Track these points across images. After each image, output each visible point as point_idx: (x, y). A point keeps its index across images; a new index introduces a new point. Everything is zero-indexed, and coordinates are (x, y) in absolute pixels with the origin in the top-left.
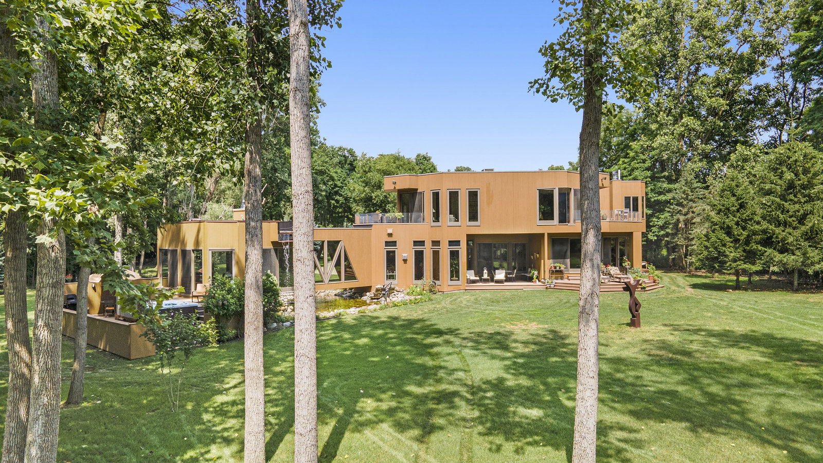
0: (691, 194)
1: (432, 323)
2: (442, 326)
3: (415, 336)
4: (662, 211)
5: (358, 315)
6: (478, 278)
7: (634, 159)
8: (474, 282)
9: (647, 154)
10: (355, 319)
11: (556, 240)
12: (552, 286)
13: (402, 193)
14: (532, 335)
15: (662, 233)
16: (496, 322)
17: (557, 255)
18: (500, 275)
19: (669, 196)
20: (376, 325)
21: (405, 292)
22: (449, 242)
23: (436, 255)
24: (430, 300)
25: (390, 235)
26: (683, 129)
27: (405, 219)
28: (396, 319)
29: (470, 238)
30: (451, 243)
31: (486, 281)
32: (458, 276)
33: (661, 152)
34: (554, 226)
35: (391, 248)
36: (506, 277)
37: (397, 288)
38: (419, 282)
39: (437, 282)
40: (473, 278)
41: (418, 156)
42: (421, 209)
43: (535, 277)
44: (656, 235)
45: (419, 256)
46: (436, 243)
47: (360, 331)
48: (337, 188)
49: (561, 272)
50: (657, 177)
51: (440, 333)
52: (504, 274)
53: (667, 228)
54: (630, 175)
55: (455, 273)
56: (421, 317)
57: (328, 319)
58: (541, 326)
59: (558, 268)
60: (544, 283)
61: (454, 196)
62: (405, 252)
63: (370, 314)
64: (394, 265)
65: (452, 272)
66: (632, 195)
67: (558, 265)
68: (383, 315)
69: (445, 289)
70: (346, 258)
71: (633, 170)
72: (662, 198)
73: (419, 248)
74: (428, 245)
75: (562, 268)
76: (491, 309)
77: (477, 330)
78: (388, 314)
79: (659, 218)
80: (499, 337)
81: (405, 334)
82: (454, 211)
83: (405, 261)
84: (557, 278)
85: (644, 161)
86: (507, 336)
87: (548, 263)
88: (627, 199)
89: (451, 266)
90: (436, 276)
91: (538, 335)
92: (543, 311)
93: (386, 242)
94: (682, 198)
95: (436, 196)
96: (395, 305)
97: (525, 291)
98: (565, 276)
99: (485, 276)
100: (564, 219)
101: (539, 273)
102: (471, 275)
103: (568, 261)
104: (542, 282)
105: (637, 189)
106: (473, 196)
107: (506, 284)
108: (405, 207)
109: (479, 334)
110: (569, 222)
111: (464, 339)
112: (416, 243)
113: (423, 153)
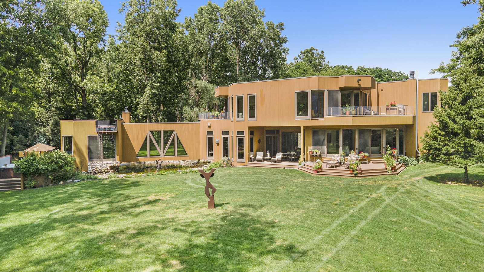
6: (264, 158)
8: (261, 160)
11: (315, 131)
13: (226, 98)
17: (316, 143)
25: (209, 127)
30: (239, 133)
31: (267, 160)
32: (243, 156)
34: (308, 120)
35: (210, 136)
39: (232, 159)
42: (229, 110)
59: (315, 154)
61: (240, 99)
62: (218, 138)
64: (212, 147)
66: (430, 91)
67: (316, 150)
69: (235, 164)
73: (226, 136)
75: (318, 154)
83: (218, 144)
88: (426, 95)
93: (207, 131)
96: (161, 174)
99: (268, 157)
103: (325, 148)
106: (252, 99)
110: (323, 117)
112: (224, 132)
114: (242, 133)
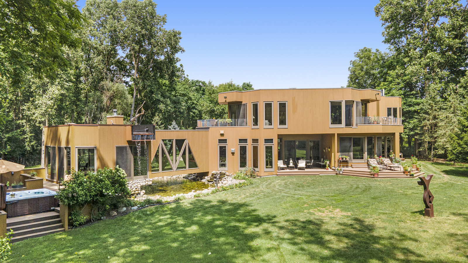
0: (434, 106)
1: (253, 208)
2: (262, 213)
3: (237, 224)
4: (411, 118)
5: (194, 199)
6: (286, 166)
7: (391, 82)
8: (283, 169)
9: (400, 78)
10: (191, 204)
11: (342, 138)
12: (341, 172)
13: (231, 105)
14: (340, 224)
15: (412, 133)
16: (306, 208)
17: (343, 150)
18: (302, 164)
19: (417, 108)
20: (206, 210)
21: (233, 176)
22: (265, 140)
23: (255, 149)
24: (251, 184)
25: (222, 135)
26: (428, 60)
27: (233, 123)
28: (223, 202)
29: (280, 137)
30: (267, 141)
31: (292, 168)
32: (271, 165)
33: (411, 77)
34: (342, 129)
35: (223, 145)
36: (306, 165)
37: (227, 173)
38: (243, 169)
39: (256, 169)
40: (282, 166)
41: (244, 84)
42: (244, 116)
43: (327, 165)
44: (408, 135)
45: (243, 150)
46: (255, 141)
47: (192, 216)
48: (194, 105)
49: (346, 162)
50: (408, 95)
51: (259, 220)
52: (305, 163)
53: (416, 129)
54: (389, 93)
55: (269, 163)
56: (243, 201)
57: (169, 203)
58: (345, 214)
59: (344, 159)
60: (335, 170)
61: (268, 106)
62: (233, 147)
63: (203, 198)
64: (225, 157)
65: (267, 162)
66: (392, 107)
67: (344, 156)
68: (215, 199)
69: (262, 174)
70: (190, 152)
71: (390, 90)
72: (412, 109)
73: (243, 144)
74: (250, 142)
75: (348, 159)
76: (299, 194)
77: (291, 217)
78: (218, 198)
79: (409, 123)
80: (311, 227)
81: (229, 222)
82: (269, 118)
83: (233, 154)
84: (343, 167)
85: (399, 84)
86: (318, 224)
87: (336, 155)
88: (389, 110)
89: (266, 157)
90: (255, 165)
91: (345, 225)
92: (342, 197)
93: (219, 140)
94: (429, 109)
95: (255, 107)
96: (224, 190)
97: (321, 176)
98: (350, 165)
99: (291, 165)
100: (349, 124)
101: (330, 163)
102: (281, 164)
103: (352, 154)
104: (333, 169)
105: (396, 102)
106: (283, 106)
107: (306, 170)
108: (233, 115)
109: (294, 222)
110: (352, 126)
111: (281, 228)
112: (241, 141)
113: (247, 82)
114: (271, 141)
